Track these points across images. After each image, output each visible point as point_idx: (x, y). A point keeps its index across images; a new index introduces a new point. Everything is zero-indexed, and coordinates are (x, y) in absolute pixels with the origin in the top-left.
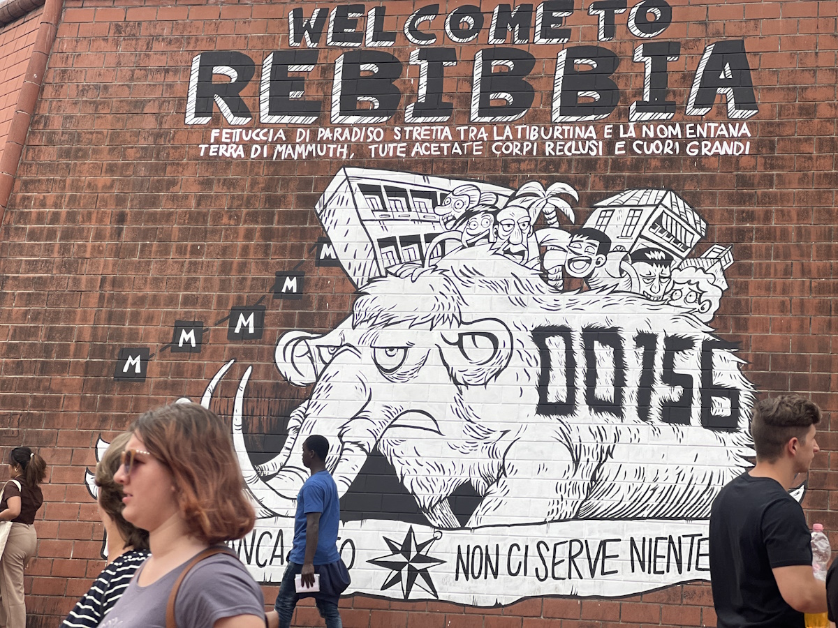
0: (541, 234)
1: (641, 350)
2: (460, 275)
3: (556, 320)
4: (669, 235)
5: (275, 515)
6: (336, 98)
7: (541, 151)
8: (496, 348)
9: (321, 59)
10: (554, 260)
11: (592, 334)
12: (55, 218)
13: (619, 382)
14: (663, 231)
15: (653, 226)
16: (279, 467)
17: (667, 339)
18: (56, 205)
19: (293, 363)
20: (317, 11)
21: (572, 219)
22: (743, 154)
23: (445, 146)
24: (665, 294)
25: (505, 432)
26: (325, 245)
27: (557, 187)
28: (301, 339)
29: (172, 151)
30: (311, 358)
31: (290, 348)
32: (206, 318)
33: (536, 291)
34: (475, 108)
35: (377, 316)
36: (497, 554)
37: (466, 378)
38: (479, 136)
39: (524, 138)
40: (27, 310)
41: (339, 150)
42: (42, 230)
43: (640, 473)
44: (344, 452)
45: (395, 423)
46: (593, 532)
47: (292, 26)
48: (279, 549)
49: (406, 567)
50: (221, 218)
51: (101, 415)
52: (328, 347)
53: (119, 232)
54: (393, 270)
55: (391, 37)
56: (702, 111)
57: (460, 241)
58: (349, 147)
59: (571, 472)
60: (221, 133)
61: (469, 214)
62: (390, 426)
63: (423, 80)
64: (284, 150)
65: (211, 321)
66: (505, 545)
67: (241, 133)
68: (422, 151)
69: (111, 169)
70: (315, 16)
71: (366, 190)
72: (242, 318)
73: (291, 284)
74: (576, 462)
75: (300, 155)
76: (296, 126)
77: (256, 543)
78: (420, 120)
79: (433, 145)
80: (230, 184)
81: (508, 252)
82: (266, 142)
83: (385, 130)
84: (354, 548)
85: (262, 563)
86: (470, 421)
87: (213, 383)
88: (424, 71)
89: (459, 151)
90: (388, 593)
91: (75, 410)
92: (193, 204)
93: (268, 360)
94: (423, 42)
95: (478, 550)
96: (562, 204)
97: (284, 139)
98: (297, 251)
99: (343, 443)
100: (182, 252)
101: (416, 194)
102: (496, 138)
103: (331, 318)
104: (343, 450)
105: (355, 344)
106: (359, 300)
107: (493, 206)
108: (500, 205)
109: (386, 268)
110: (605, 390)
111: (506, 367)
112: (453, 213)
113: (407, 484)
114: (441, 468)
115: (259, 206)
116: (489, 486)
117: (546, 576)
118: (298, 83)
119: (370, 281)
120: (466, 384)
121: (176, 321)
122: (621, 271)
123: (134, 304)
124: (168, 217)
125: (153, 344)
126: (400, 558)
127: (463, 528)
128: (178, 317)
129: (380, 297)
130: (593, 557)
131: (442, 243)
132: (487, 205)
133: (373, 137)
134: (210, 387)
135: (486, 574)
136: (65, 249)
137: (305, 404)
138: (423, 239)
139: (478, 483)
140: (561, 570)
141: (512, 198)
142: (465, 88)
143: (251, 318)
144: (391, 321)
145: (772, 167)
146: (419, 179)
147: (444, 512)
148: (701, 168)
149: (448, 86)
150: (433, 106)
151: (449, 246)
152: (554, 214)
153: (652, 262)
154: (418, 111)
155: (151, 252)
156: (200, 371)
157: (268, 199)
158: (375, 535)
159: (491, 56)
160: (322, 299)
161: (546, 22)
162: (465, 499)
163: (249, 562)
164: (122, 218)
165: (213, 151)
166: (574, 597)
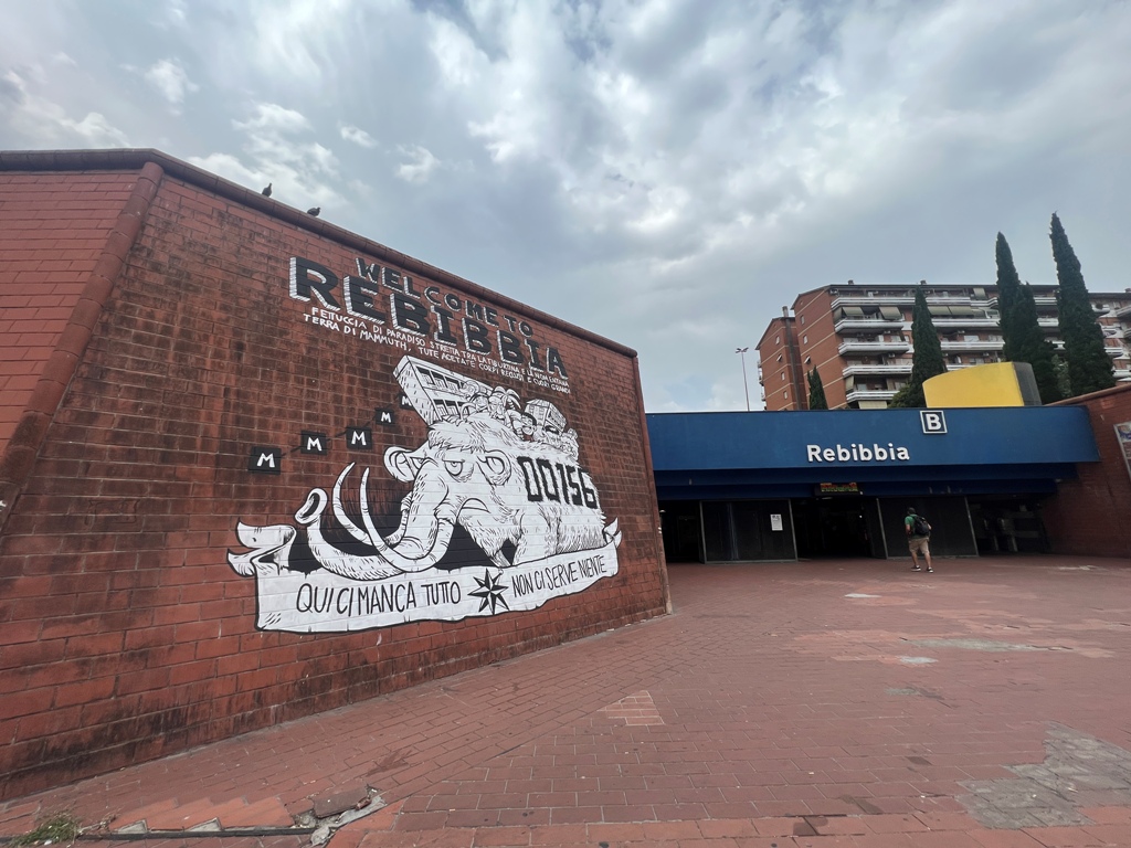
0: (510, 412)
1: (559, 471)
2: (479, 426)
3: (525, 454)
4: (555, 421)
5: (404, 572)
6: (394, 315)
7: (500, 373)
8: (503, 466)
9: (381, 290)
10: (517, 425)
11: (540, 461)
12: (167, 331)
13: (555, 486)
14: (553, 419)
15: (549, 416)
16: (400, 538)
19: (397, 467)
20: (373, 265)
21: (520, 407)
22: (569, 393)
23: (458, 358)
24: (560, 446)
25: (518, 511)
26: (404, 397)
27: (510, 391)
28: (400, 452)
29: (281, 312)
30: (408, 465)
31: (393, 457)
32: (328, 432)
33: (514, 439)
34: (467, 344)
35: (442, 443)
36: (530, 579)
37: (494, 481)
38: (472, 358)
39: (492, 366)
40: (137, 403)
41: (401, 345)
44: (440, 525)
45: (465, 506)
46: (564, 559)
47: (359, 266)
48: (411, 596)
49: (490, 595)
50: (328, 365)
51: (239, 502)
52: (417, 458)
53: (239, 357)
54: (446, 418)
55: (418, 295)
56: (553, 373)
57: (475, 408)
58: (407, 344)
59: (549, 530)
60: (319, 311)
61: (476, 396)
62: (462, 508)
63: (439, 322)
64: (368, 336)
65: (332, 434)
66: (533, 573)
67: (335, 316)
68: (447, 358)
69: (225, 308)
70: (372, 267)
71: (422, 371)
72: (355, 434)
73: (386, 417)
74: (549, 525)
75: (378, 340)
76: (372, 324)
77: (394, 595)
78: (442, 342)
79: (451, 356)
80: (333, 346)
81: (497, 418)
82: (353, 326)
83: (425, 341)
84: (458, 588)
85: (401, 609)
86: (501, 504)
87: (341, 478)
88: (439, 318)
89: (464, 363)
90: (483, 613)
91: (209, 497)
92: (304, 351)
93: (380, 465)
94: (436, 304)
95: (521, 577)
96: (514, 399)
97: (366, 328)
98: (387, 397)
99: (438, 519)
100: (300, 382)
101: (448, 379)
102: (480, 361)
103: (416, 441)
104: (438, 524)
106: (430, 432)
107: (486, 394)
108: (489, 395)
109: (442, 416)
110: (551, 490)
111: (510, 476)
112: (469, 393)
113: (478, 543)
114: (493, 532)
115: (355, 364)
116: (518, 540)
117: (553, 587)
118: (369, 298)
119: (434, 422)
120: (495, 484)
121: (303, 431)
122: (543, 434)
123: (261, 413)
124: (285, 355)
125: (284, 446)
126: (485, 589)
127: (512, 566)
128: (303, 428)
129: (441, 431)
130: (568, 573)
131: (467, 407)
132: (483, 393)
133: (419, 343)
134: (338, 481)
135: (528, 591)
136: (180, 359)
137: (410, 494)
138: (457, 404)
139: (512, 539)
140: (558, 582)
141: (493, 392)
142: (460, 333)
143: (362, 435)
144: (450, 447)
145: (578, 401)
146: (448, 372)
147: (501, 558)
148: (558, 396)
149: (452, 329)
150: (445, 336)
151: (471, 410)
152: (512, 403)
153: (552, 432)
154: (440, 336)
155: (271, 377)
156: (328, 469)
157: (361, 361)
158: (468, 577)
159: (468, 322)
160: (408, 429)
161: (489, 316)
162: (509, 549)
163: (392, 610)
164: (240, 347)
165: (315, 320)
166: (566, 595)
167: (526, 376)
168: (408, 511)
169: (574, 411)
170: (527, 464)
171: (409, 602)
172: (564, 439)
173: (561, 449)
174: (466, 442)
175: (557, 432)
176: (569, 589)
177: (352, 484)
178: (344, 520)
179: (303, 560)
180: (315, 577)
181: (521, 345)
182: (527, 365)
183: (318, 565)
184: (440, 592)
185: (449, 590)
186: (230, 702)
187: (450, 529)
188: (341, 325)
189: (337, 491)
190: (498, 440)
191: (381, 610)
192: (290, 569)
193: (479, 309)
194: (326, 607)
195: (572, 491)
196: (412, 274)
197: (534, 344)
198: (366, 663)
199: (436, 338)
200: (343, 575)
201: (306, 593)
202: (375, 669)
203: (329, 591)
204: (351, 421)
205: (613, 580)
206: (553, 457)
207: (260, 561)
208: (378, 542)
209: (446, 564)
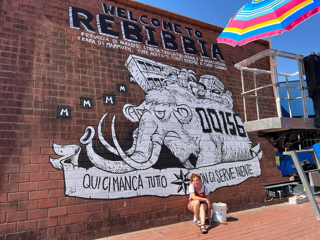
0: (190, 83)
1: (221, 116)
2: (173, 91)
3: (200, 106)
4: (218, 87)
5: (136, 169)
6: (123, 33)
7: (184, 61)
8: (188, 113)
9: (115, 19)
10: (195, 90)
11: (209, 110)
12: (15, 50)
13: (219, 124)
14: (216, 86)
15: (214, 84)
16: (133, 152)
17: (225, 113)
18: (14, 45)
19: (130, 115)
20: (111, 6)
21: (196, 79)
22: (226, 70)
23: (159, 54)
24: (222, 101)
25: (197, 138)
26: (131, 77)
27: (190, 71)
28: (131, 107)
29: (66, 36)
30: (136, 113)
31: (127, 110)
32: (93, 97)
33: (193, 98)
34: (164, 46)
35: (153, 101)
36: (206, 176)
37: (183, 122)
38: (167, 54)
39: (178, 57)
40: (5, 86)
41: (128, 49)
42: (9, 54)
43: (231, 149)
44: (154, 145)
45: (167, 135)
46: (227, 166)
47: (103, 8)
48: (140, 182)
49: (183, 184)
50: (91, 62)
51: (53, 133)
52: (140, 110)
53: (48, 61)
54: (154, 88)
55: (136, 20)
56: (215, 59)
57: (170, 82)
58: (131, 48)
59: (216, 149)
60: (85, 34)
61: (170, 75)
62: (165, 136)
63: (148, 34)
64: (111, 45)
65: (95, 98)
66: (208, 173)
67: (93, 36)
68: (153, 55)
69: (40, 36)
70: (110, 7)
71: (140, 62)
72: (107, 98)
73: (122, 88)
74: (216, 146)
75: (116, 47)
76: (112, 38)
77: (131, 181)
78: (150, 45)
79: (156, 53)
80: (93, 52)
81: (183, 86)
82: (103, 41)
83: (141, 46)
84: (166, 179)
85: (135, 189)
86: (187, 134)
87: (101, 121)
88: (148, 32)
89: (163, 56)
90: (180, 193)
91: (39, 130)
92: (79, 56)
93: (121, 113)
94: (145, 24)
95: (201, 175)
96: (192, 75)
97: (109, 41)
98: (122, 78)
99: (153, 142)
100: (77, 71)
101: (155, 66)
102: (172, 55)
103: (139, 101)
104: (153, 144)
105: (149, 110)
106: (146, 96)
107: (176, 73)
108: (178, 74)
109: (152, 87)
110: (217, 126)
111: (192, 118)
112: (166, 74)
113: (176, 155)
114: (184, 149)
115: (105, 61)
116: (198, 154)
117: (220, 181)
118: (110, 25)
119: (148, 90)
120: (183, 123)
121: (81, 97)
122: (211, 95)
123: (60, 89)
124: (69, 58)
125: (72, 105)
126: (180, 181)
127: (195, 168)
128: (81, 95)
129: (152, 95)
130: (229, 174)
131: (166, 81)
132: (174, 73)
133: (138, 47)
134: (100, 122)
135: (205, 183)
136: (22, 63)
137: (137, 129)
138: (160, 80)
139: (195, 153)
140: (223, 178)
141: (180, 72)
142: (160, 39)
143: (111, 98)
144: (158, 103)
145: (232, 74)
146: (154, 62)
147: (189, 163)
148: (219, 72)
149: (155, 38)
150: (152, 42)
151: (168, 83)
152: (191, 78)
153: (216, 93)
154: (149, 43)
155: (64, 70)
156: (95, 116)
157: (107, 59)
158: (170, 173)
159: (164, 33)
160: (134, 94)
161: (176, 29)
162: (193, 159)
163: (130, 189)
164: (48, 55)
165: (83, 39)
166: (228, 186)
167: (199, 62)
168: (137, 138)
169: (230, 81)
170: (201, 112)
171: (139, 185)
172: (224, 97)
173: (222, 103)
174: (166, 100)
175: (219, 93)
176: (231, 183)
177: (107, 124)
178: (104, 143)
179: (85, 162)
180: (92, 171)
181: (196, 44)
182: (199, 55)
183: (92, 165)
184: (156, 181)
185: (160, 180)
186: (55, 230)
187: (159, 148)
188: (96, 40)
189: (99, 128)
190: (184, 99)
191: (125, 189)
192: (79, 166)
193: (170, 25)
194: (97, 186)
195: (229, 127)
196: (132, 9)
197: (203, 43)
198: (119, 216)
199: (147, 44)
200: (105, 171)
201: (87, 179)
202: (124, 219)
203: (99, 178)
204: (105, 91)
205: (258, 179)
206: (217, 107)
207: (65, 162)
208: (122, 154)
209: (157, 166)
